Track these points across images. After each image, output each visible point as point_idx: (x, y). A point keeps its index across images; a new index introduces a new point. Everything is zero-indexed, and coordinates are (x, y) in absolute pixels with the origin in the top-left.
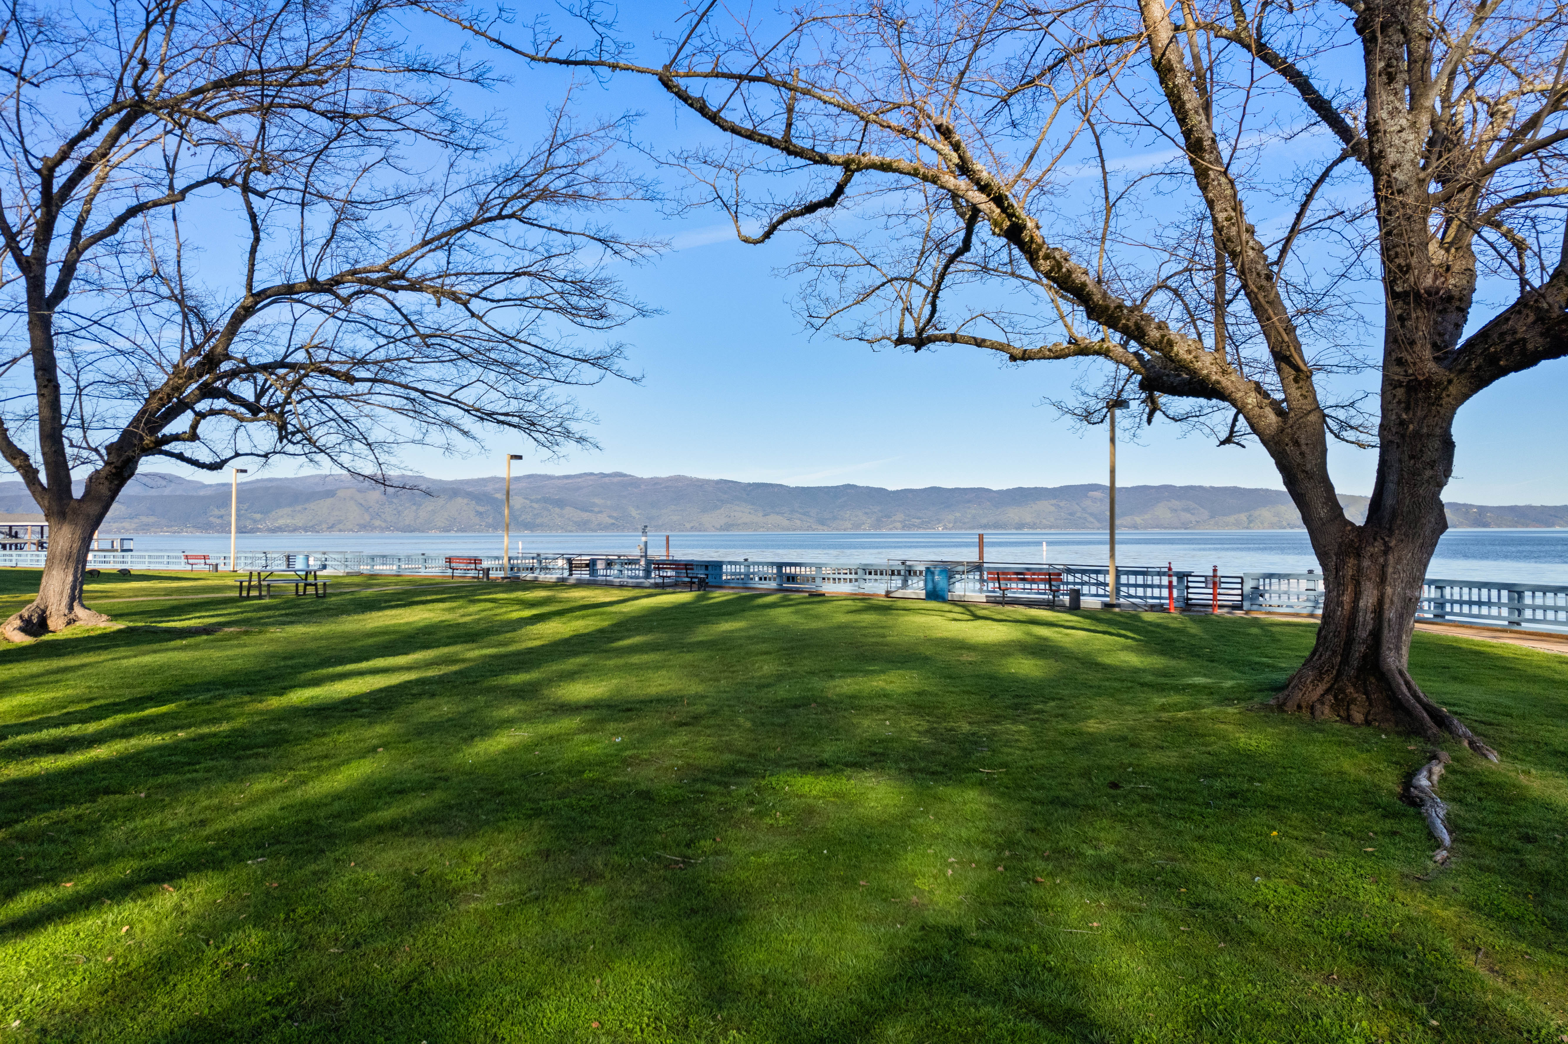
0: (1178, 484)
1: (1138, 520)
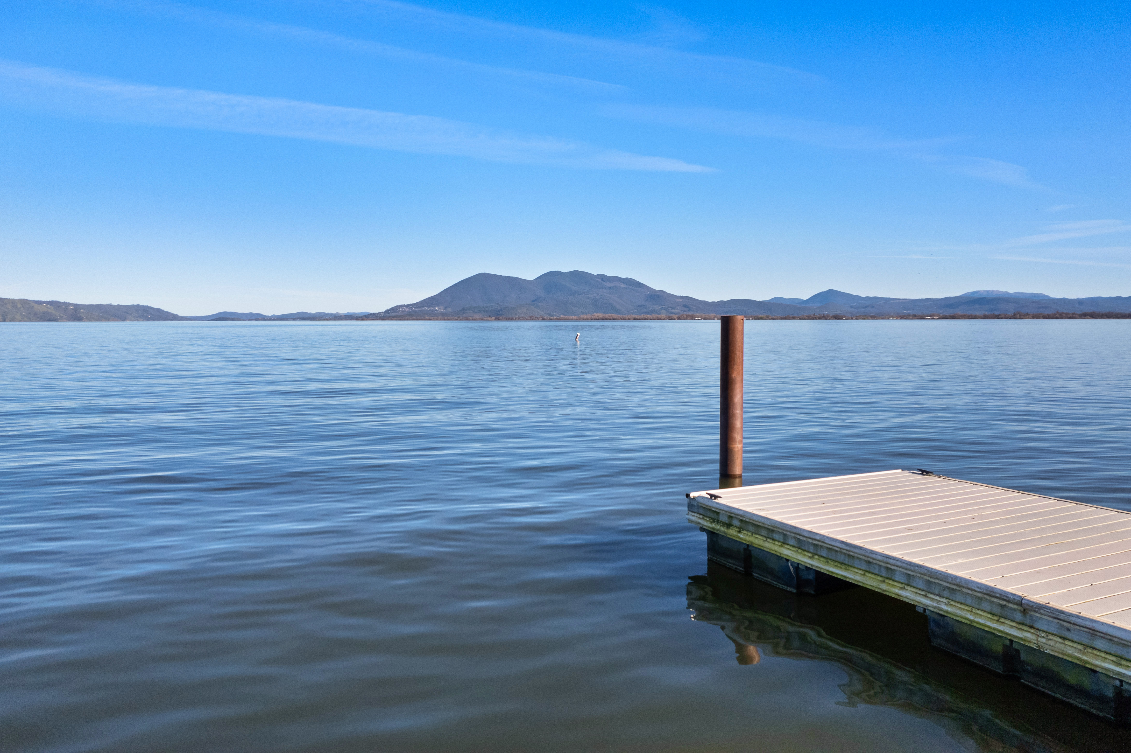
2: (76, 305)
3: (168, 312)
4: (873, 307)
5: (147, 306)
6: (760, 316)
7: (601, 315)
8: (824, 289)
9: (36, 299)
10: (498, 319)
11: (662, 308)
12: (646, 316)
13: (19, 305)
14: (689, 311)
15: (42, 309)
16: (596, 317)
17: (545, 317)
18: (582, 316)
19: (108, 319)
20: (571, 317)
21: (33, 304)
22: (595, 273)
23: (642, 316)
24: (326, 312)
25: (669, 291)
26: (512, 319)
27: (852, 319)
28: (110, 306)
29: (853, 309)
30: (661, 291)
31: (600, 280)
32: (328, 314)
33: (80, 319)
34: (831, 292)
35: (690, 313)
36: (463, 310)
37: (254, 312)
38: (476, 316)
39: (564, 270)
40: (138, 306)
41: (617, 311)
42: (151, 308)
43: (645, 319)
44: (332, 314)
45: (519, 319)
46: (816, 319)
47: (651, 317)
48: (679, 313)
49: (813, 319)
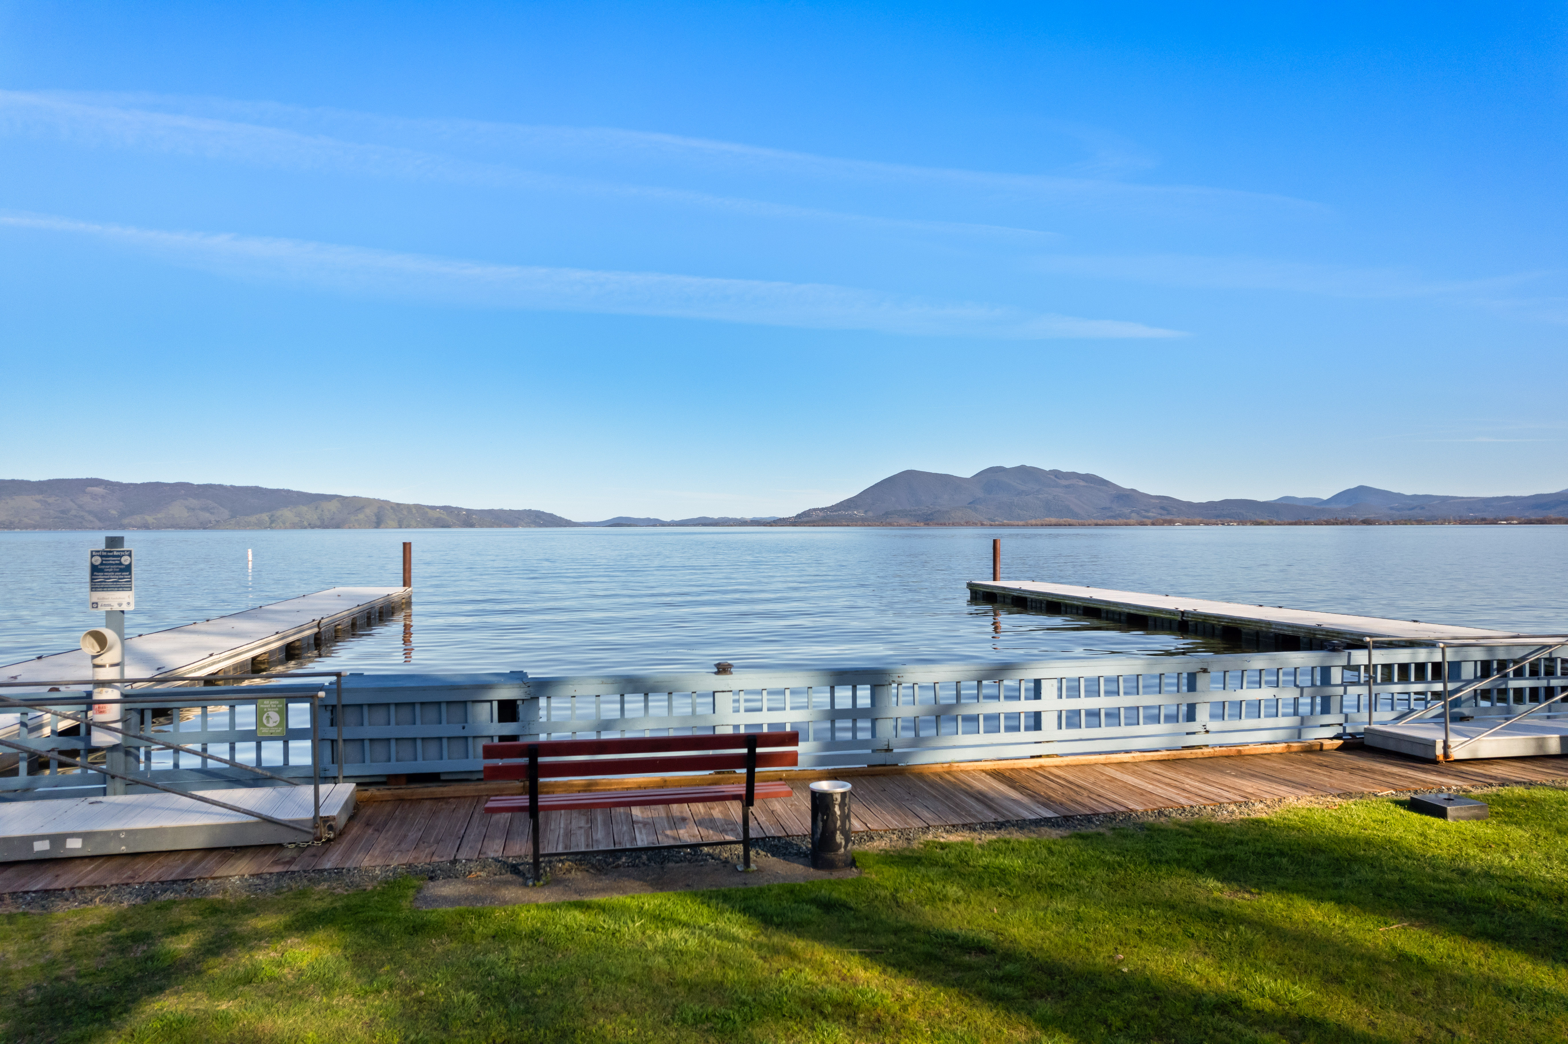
0: (196, 482)
1: (150, 519)
2: (468, 510)
3: (560, 518)
4: (1422, 508)
5: (539, 512)
6: (1261, 520)
7: (1053, 520)
8: (1353, 486)
9: (430, 504)
10: (928, 525)
11: (1132, 511)
12: (1111, 521)
13: (414, 511)
14: (1168, 514)
15: (436, 514)
16: (1048, 523)
17: (985, 523)
18: (1030, 522)
19: (500, 526)
20: (1016, 523)
21: (427, 510)
22: (1047, 468)
23: (1106, 521)
24: (730, 517)
25: (1141, 490)
26: (945, 525)
27: (1388, 524)
28: (502, 511)
29: (1394, 512)
30: (1132, 490)
31: (1053, 477)
32: (732, 519)
33: (472, 526)
34: (1362, 489)
35: (1168, 518)
36: (887, 514)
37: (652, 517)
38: (902, 521)
39: (1008, 465)
40: (530, 511)
41: (1075, 515)
42: (543, 513)
43: (1110, 525)
44: (736, 519)
45: (953, 525)
46: (1337, 524)
47: (1117, 522)
48: (1154, 517)
49: (1333, 524)
